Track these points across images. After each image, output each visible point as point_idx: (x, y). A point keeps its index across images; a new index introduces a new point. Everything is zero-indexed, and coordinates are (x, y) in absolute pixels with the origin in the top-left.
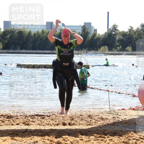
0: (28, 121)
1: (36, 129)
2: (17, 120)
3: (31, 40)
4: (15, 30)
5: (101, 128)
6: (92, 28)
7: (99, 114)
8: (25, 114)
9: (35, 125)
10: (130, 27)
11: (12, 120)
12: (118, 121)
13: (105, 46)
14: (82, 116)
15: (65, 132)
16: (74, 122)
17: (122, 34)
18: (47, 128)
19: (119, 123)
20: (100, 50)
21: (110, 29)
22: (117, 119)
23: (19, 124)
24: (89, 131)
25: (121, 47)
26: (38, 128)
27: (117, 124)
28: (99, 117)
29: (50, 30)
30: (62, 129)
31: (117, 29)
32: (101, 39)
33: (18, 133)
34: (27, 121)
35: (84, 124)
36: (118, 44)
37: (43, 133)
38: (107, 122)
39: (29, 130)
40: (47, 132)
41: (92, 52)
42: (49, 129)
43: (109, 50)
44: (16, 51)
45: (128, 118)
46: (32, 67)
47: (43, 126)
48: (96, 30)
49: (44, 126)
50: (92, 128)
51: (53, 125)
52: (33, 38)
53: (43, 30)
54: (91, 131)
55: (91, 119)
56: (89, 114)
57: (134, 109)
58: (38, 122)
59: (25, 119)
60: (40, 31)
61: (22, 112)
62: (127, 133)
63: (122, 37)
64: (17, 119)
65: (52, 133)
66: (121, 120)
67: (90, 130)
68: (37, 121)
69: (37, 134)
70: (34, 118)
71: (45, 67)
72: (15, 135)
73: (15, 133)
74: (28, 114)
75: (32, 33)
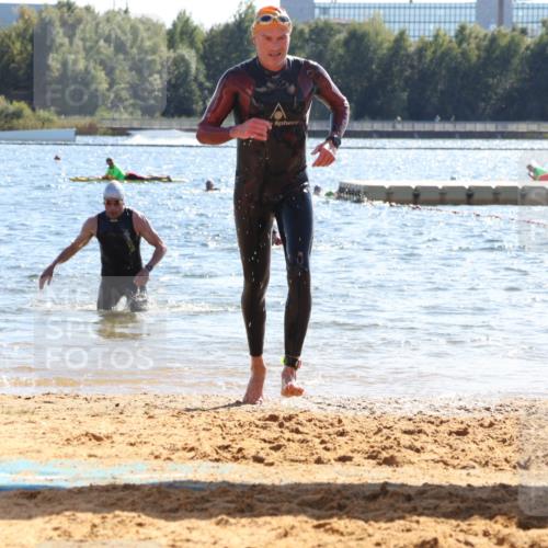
0: (391, 447)
1: (430, 483)
2: (342, 439)
3: (407, 73)
4: (332, 29)
8: (378, 413)
9: (424, 465)
11: (318, 441)
18: (483, 478)
23: (350, 459)
26: (436, 481)
29: (494, 26)
33: (348, 502)
34: (387, 443)
37: (462, 502)
39: (395, 485)
40: (481, 499)
42: (491, 483)
46: (411, 197)
47: (459, 472)
49: (464, 472)
51: (508, 467)
52: (412, 67)
53: (462, 29)
58: (436, 450)
59: (378, 438)
60: (450, 32)
61: (364, 405)
64: (342, 434)
65: (504, 501)
68: (434, 447)
69: (436, 507)
70: (420, 432)
71: (470, 197)
72: (332, 508)
73: (332, 500)
74: (392, 413)
75: (413, 42)
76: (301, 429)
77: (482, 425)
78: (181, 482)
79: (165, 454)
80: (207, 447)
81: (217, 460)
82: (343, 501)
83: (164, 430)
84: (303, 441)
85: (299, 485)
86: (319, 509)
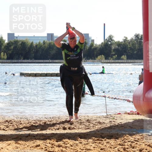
1: (39, 133)
3: (34, 50)
4: (18, 41)
5: (99, 131)
6: (90, 39)
7: (97, 119)
8: (28, 119)
10: (125, 37)
11: (16, 125)
12: (115, 124)
13: (101, 55)
14: (81, 121)
15: (65, 136)
16: (74, 126)
17: (117, 44)
18: (49, 132)
19: (115, 126)
20: (97, 59)
21: (106, 39)
22: (113, 123)
23: (22, 129)
24: (87, 135)
25: (116, 56)
27: (114, 128)
28: (97, 121)
29: (50, 41)
30: (63, 133)
31: (113, 39)
32: (98, 49)
35: (83, 128)
36: (113, 53)
37: (45, 137)
38: (104, 126)
39: (31, 134)
40: (49, 136)
41: (90, 61)
42: (51, 133)
43: (106, 59)
44: (20, 61)
45: (124, 122)
46: (34, 75)
48: (93, 41)
49: (45, 131)
50: (90, 131)
51: (54, 130)
52: (35, 49)
53: (44, 41)
54: (89, 135)
55: (89, 124)
56: (87, 118)
57: (129, 114)
59: (28, 124)
60: (42, 42)
61: (26, 118)
62: (122, 136)
63: (117, 47)
64: (21, 124)
65: (53, 136)
66: (117, 124)
69: (40, 138)
70: (37, 123)
71: (46, 75)
72: (19, 139)
73: (19, 137)
74: (31, 119)
75: (34, 44)
76: (12, 123)
77: (49, 121)
82: (21, 138)
84: (13, 126)
85: (12, 134)
86: (16, 139)
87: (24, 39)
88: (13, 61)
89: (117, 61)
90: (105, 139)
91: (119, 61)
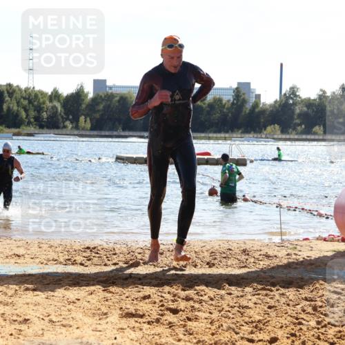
2: (115, 256)
4: (114, 95)
5: (265, 272)
6: (253, 93)
7: (262, 248)
8: (129, 246)
10: (321, 90)
11: (105, 257)
12: (297, 260)
13: (274, 125)
14: (231, 252)
15: (200, 280)
17: (305, 103)
19: (297, 264)
20: (265, 132)
21: (285, 94)
22: (294, 256)
23: (117, 264)
24: (243, 278)
25: (303, 126)
26: (150, 272)
27: (295, 266)
28: (262, 253)
30: (195, 275)
31: (298, 94)
32: (268, 113)
33: (116, 281)
34: (132, 258)
35: (235, 266)
36: (298, 121)
37: (160, 281)
38: (276, 262)
39: (135, 274)
40: (168, 279)
41: (251, 136)
43: (283, 132)
44: (115, 133)
45: (314, 255)
46: (144, 161)
48: (258, 97)
50: (249, 272)
51: (178, 267)
54: (247, 279)
55: (247, 257)
56: (244, 247)
57: (325, 240)
59: (129, 256)
61: (124, 242)
62: (311, 283)
63: (305, 109)
64: (115, 254)
65: (176, 280)
66: (302, 259)
67: (245, 277)
69: (151, 283)
72: (110, 283)
73: (110, 280)
74: (134, 246)
76: (99, 252)
77: (169, 251)
78: (51, 273)
79: (45, 262)
80: (62, 259)
81: (66, 265)
82: (114, 280)
83: (45, 253)
84: (99, 257)
86: (105, 283)
87: (125, 91)
88: (103, 133)
89: (304, 137)
90: (278, 287)
91: (309, 137)
